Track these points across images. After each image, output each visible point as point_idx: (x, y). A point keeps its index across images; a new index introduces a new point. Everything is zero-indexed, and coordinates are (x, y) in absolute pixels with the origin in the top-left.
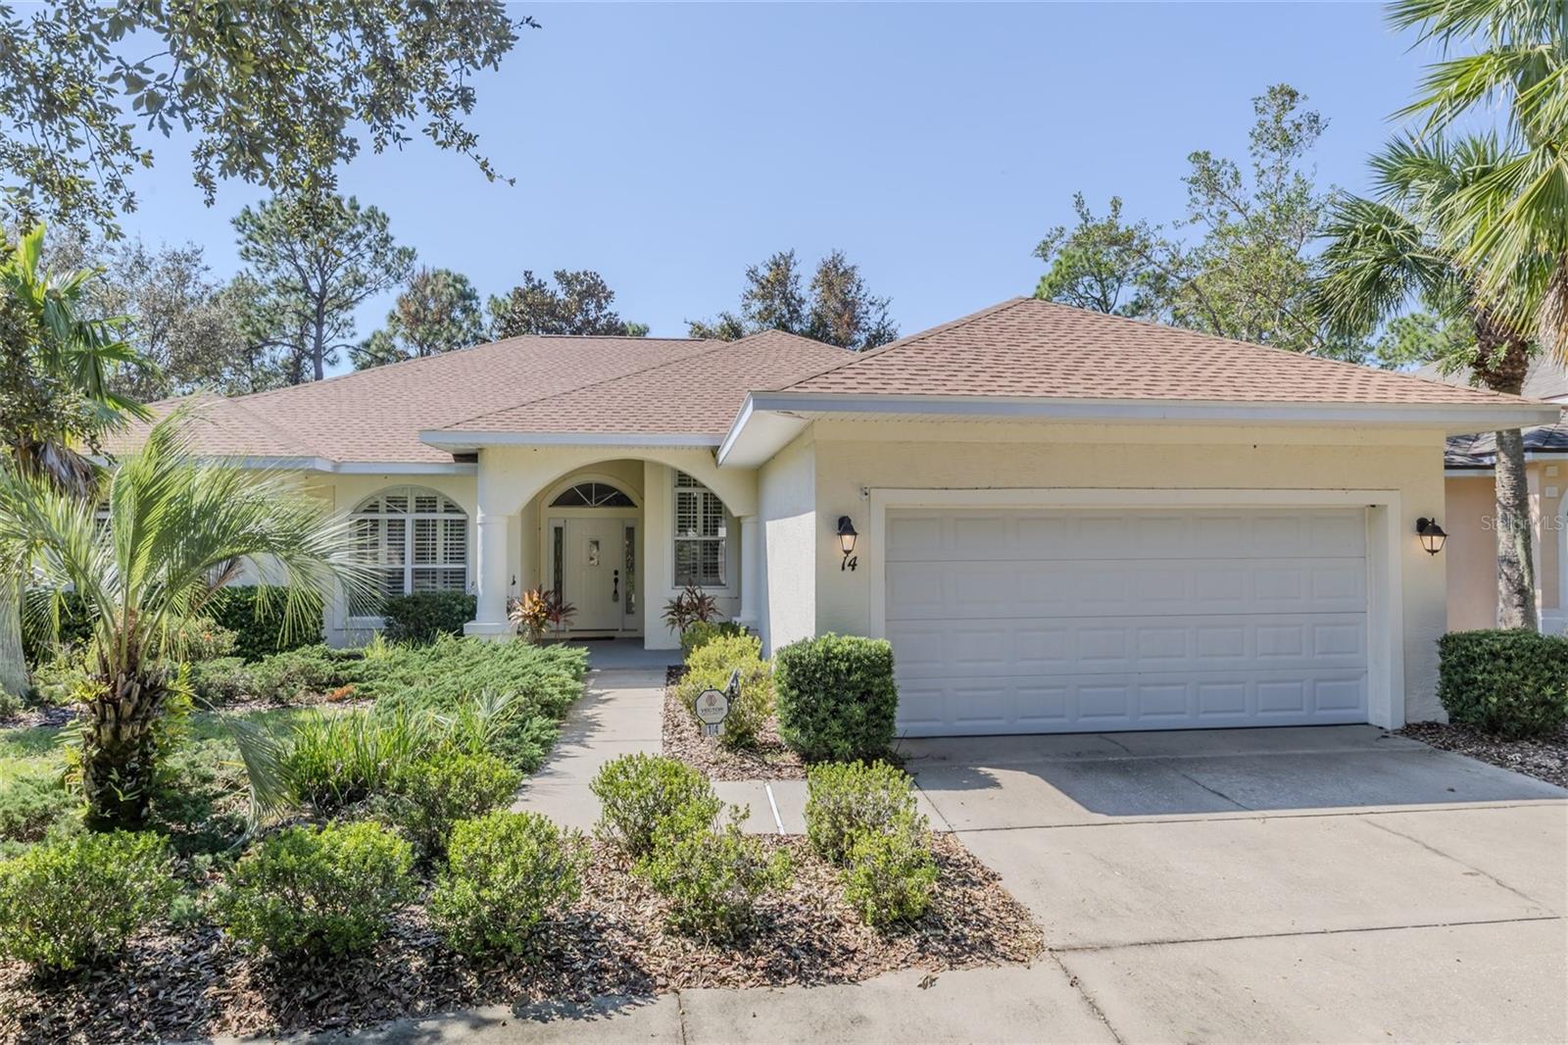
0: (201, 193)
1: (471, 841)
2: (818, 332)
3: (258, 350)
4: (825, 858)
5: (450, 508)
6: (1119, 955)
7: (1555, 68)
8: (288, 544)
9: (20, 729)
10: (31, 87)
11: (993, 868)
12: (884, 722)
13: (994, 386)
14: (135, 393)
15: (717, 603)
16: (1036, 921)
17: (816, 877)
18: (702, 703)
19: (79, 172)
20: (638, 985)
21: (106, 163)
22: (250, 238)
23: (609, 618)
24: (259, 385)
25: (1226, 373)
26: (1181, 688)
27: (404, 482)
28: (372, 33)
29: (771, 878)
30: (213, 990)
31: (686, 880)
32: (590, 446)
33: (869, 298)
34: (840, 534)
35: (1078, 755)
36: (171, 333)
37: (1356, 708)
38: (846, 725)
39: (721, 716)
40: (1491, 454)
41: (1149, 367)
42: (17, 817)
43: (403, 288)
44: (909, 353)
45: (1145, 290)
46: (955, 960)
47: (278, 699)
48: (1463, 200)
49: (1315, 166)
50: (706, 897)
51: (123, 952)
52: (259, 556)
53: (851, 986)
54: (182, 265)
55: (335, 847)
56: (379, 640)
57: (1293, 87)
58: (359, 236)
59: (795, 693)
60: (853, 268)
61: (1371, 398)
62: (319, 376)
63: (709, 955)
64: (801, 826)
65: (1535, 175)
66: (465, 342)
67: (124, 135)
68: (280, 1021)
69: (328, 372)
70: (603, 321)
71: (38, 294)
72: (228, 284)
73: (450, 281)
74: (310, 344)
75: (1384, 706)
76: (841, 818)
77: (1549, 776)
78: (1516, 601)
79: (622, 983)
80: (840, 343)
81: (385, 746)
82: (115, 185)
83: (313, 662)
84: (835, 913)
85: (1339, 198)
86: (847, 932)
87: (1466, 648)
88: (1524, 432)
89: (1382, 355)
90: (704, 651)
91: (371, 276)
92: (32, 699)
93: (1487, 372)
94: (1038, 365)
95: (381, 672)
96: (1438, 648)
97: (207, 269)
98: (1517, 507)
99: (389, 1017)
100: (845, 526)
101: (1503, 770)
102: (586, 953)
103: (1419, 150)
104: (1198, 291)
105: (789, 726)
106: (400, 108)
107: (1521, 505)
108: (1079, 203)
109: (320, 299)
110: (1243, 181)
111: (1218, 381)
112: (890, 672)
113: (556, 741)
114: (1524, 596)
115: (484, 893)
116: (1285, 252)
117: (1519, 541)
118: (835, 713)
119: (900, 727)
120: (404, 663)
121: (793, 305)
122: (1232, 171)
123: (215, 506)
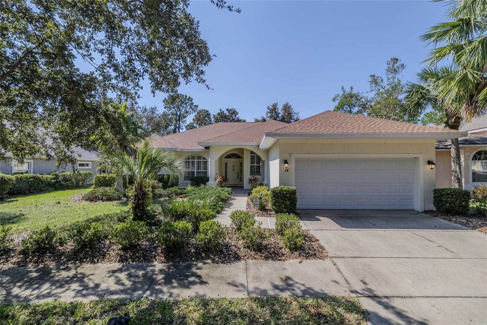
0: (152, 94)
1: (204, 226)
2: (283, 120)
3: (168, 127)
4: (279, 234)
5: (204, 159)
6: (346, 259)
7: (466, 48)
8: (170, 165)
9: (122, 201)
10: (121, 75)
11: (317, 239)
12: (294, 205)
13: (320, 130)
14: (144, 136)
15: (259, 179)
16: (327, 250)
17: (277, 238)
18: (254, 200)
19: (130, 91)
20: (237, 258)
21: (134, 89)
22: (166, 104)
23: (237, 182)
24: (168, 134)
25: (377, 126)
26: (366, 200)
27: (194, 153)
28: (184, 60)
29: (266, 237)
30: (154, 253)
31: (248, 237)
32: (232, 145)
33: (294, 112)
34: (285, 164)
35: (340, 214)
36: (151, 124)
37: (411, 206)
38: (286, 206)
39: (258, 203)
40: (450, 145)
41: (358, 125)
42: (120, 218)
43: (196, 113)
44: (301, 124)
45: (360, 108)
46: (307, 258)
47: (169, 197)
48: (440, 82)
49: (403, 76)
50: (253, 240)
51: (138, 245)
52: (165, 167)
53: (283, 262)
54: (153, 110)
55: (177, 226)
56: (189, 186)
57: (397, 58)
58: (187, 103)
59: (274, 198)
60: (291, 106)
61: (415, 131)
62: (179, 132)
63: (253, 253)
64: (274, 227)
65: (460, 75)
66: (208, 124)
67: (138, 83)
68: (166, 260)
69: (181, 131)
70: (236, 119)
71: (126, 116)
72: (162, 114)
73: (205, 111)
74: (177, 125)
75: (418, 206)
76: (283, 225)
77: (463, 224)
78: (456, 181)
79: (234, 257)
80: (288, 122)
81: (189, 206)
82: (136, 93)
83: (176, 190)
84: (281, 246)
85: (409, 84)
86: (283, 250)
87: (441, 192)
88: (459, 139)
89: (422, 122)
90: (256, 189)
91: (189, 111)
92: (125, 196)
93: (449, 125)
94: (331, 125)
95: (190, 192)
96: (433, 192)
97: (158, 111)
98: (457, 158)
99: (187, 261)
100: (286, 162)
101: (450, 222)
102: (227, 250)
103: (430, 70)
104: (372, 108)
105: (273, 206)
106: (190, 75)
107: (458, 157)
108: (343, 88)
109: (179, 116)
110: (384, 81)
111: (375, 128)
112: (295, 194)
113: (224, 207)
114: (459, 181)
115: (206, 237)
116: (394, 97)
117: (458, 167)
118: (283, 203)
119: (298, 207)
120: (194, 190)
121: (277, 114)
122: (381, 79)
123: (156, 158)
